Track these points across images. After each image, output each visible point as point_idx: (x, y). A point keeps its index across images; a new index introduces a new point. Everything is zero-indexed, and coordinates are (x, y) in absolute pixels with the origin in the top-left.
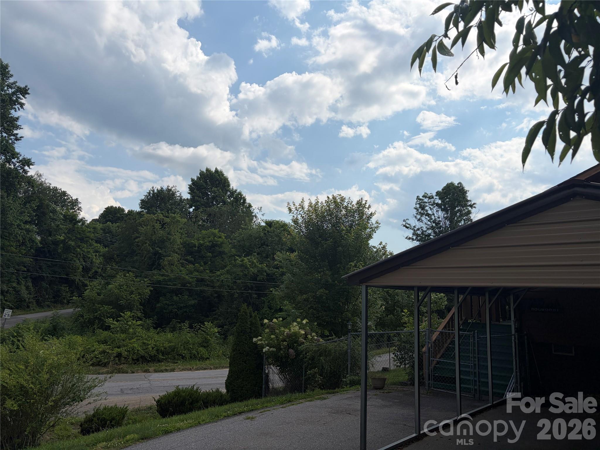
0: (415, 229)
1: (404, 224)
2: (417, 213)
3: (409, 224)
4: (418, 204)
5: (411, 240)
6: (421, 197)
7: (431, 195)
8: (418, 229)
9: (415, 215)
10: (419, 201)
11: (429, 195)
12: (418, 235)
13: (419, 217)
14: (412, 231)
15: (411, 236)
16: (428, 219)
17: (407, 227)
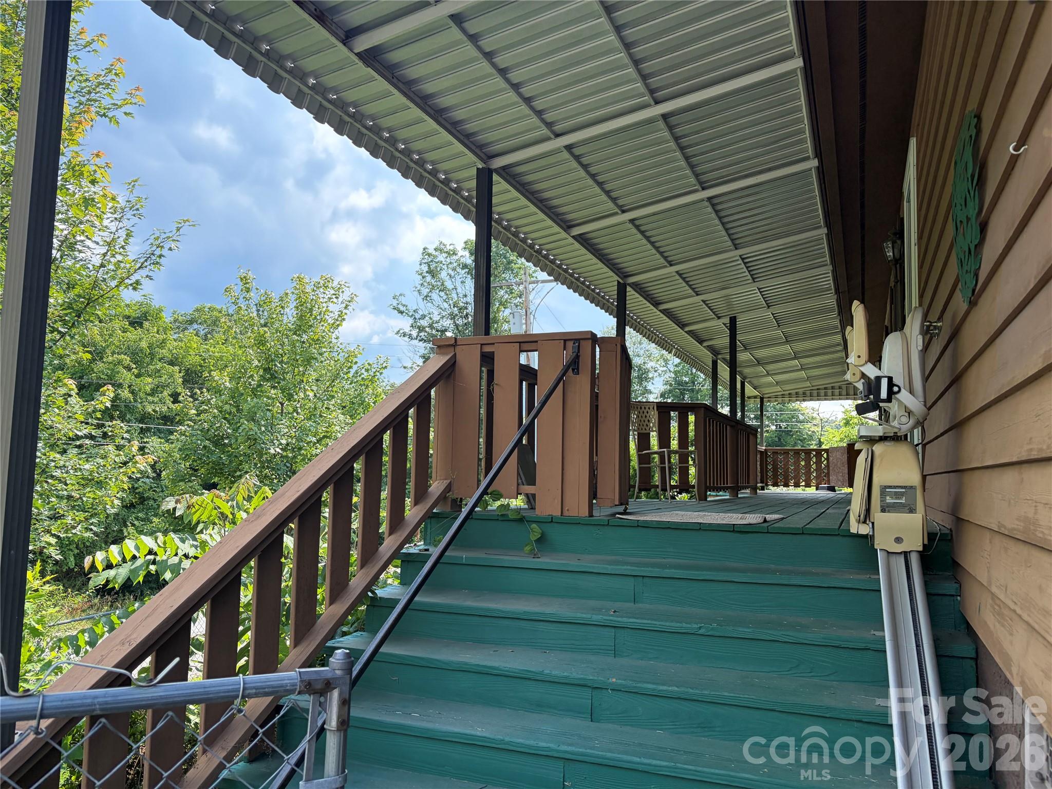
0: (417, 316)
1: (395, 305)
2: (422, 284)
3: (404, 305)
4: (425, 263)
5: (406, 338)
6: (431, 251)
7: (451, 248)
8: (423, 317)
9: (419, 287)
10: (426, 257)
11: (448, 247)
12: (421, 329)
13: (425, 291)
14: (411, 321)
15: (407, 329)
16: (445, 297)
17: (402, 312)
